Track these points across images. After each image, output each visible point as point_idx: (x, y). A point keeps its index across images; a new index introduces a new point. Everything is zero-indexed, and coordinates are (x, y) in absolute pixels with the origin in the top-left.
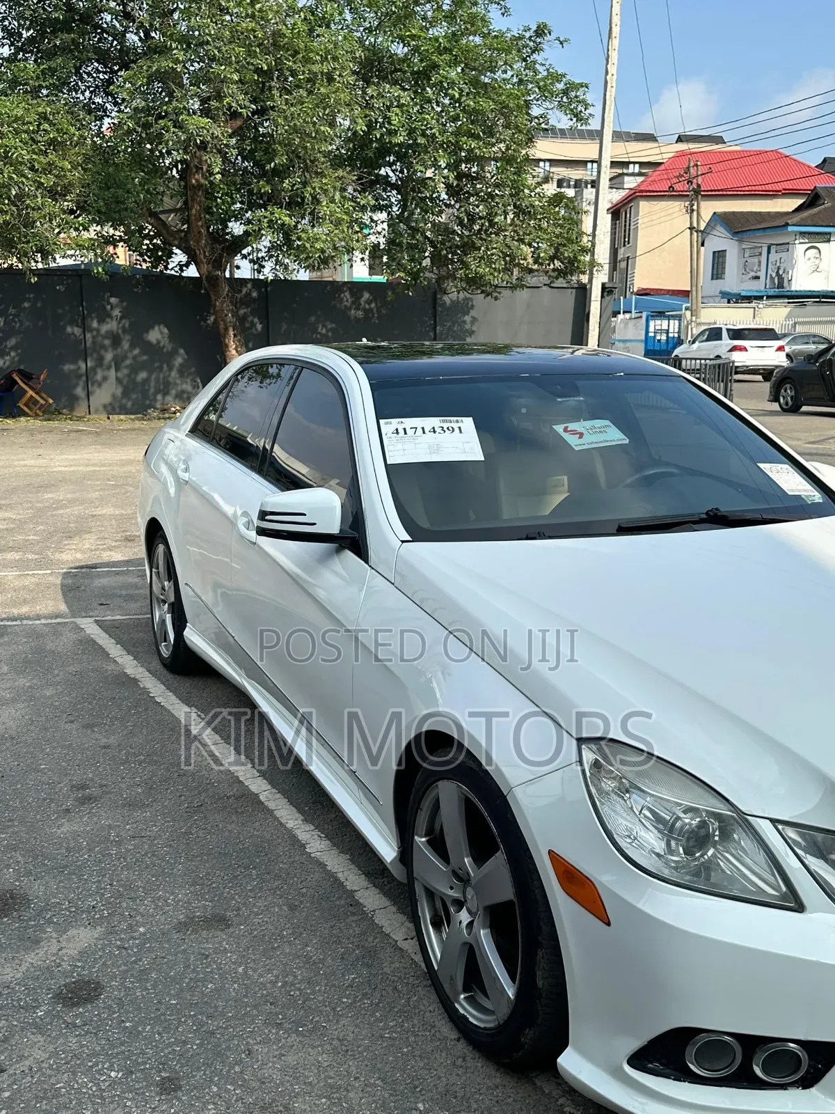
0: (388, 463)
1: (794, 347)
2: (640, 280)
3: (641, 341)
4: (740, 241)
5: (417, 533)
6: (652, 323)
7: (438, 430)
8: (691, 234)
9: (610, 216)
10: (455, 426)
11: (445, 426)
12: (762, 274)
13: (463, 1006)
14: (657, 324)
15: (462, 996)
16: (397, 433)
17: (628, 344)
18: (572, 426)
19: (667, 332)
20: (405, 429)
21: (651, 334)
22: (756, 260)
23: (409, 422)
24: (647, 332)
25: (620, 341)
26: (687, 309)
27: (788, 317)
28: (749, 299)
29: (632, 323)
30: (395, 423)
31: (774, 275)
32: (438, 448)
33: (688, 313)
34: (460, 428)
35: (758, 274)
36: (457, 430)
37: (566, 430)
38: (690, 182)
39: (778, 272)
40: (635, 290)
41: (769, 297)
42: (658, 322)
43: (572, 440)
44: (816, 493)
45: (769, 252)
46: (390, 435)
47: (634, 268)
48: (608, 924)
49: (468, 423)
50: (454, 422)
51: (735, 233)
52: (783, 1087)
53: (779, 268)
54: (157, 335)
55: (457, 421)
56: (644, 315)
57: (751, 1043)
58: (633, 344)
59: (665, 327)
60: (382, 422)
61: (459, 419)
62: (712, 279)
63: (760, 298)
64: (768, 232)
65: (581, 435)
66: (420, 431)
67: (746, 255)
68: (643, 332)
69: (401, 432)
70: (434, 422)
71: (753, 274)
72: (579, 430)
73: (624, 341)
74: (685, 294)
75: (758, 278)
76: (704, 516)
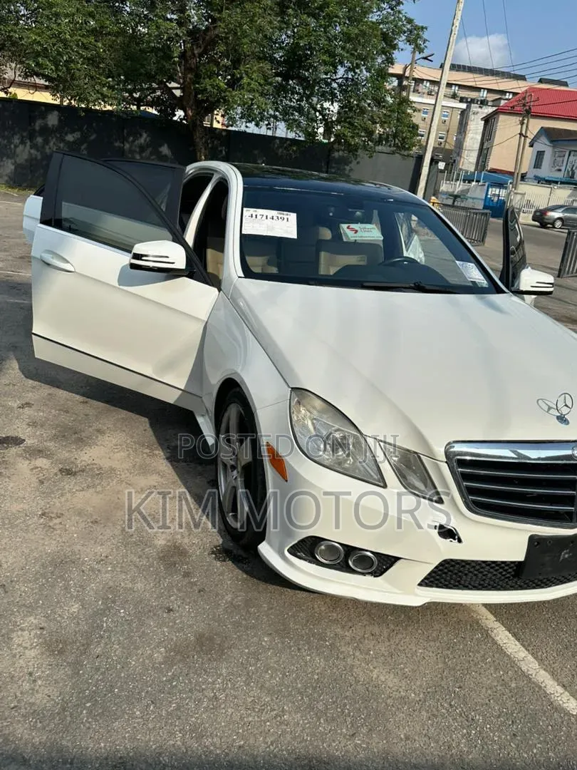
0: (243, 233)
1: (566, 214)
2: (492, 164)
3: (482, 199)
4: (554, 147)
5: (248, 273)
6: (490, 190)
7: (275, 218)
8: (520, 137)
9: (483, 122)
10: (286, 217)
11: (280, 216)
12: (563, 168)
13: (230, 520)
14: (494, 191)
15: (231, 514)
16: (252, 216)
17: (475, 200)
18: (352, 226)
19: (499, 196)
20: (256, 216)
21: (489, 196)
22: (561, 159)
23: (260, 211)
24: (487, 194)
25: (471, 198)
26: (510, 183)
27: (569, 196)
28: (549, 182)
29: (480, 187)
30: (252, 211)
31: (570, 169)
32: (273, 228)
33: (511, 186)
34: (288, 219)
35: (560, 168)
36: (286, 220)
37: (348, 228)
38: (524, 105)
39: (572, 169)
40: (489, 169)
41: (562, 183)
42: (494, 189)
43: (350, 234)
44: (485, 282)
45: (569, 155)
46: (247, 217)
47: (490, 155)
48: (287, 481)
49: (293, 217)
50: (285, 215)
51: (552, 141)
52: (364, 574)
53: (573, 166)
54: (165, 150)
55: (287, 215)
56: (487, 184)
57: (350, 550)
58: (478, 201)
59: (497, 193)
60: (245, 209)
61: (289, 213)
62: (534, 167)
63: (557, 182)
64: (570, 143)
65: (356, 231)
66: (264, 217)
67: (557, 155)
68: (484, 195)
69: (254, 216)
70: (274, 213)
71: (558, 168)
72: (356, 229)
73: (473, 199)
74: (511, 174)
75: (560, 170)
76: (413, 285)
